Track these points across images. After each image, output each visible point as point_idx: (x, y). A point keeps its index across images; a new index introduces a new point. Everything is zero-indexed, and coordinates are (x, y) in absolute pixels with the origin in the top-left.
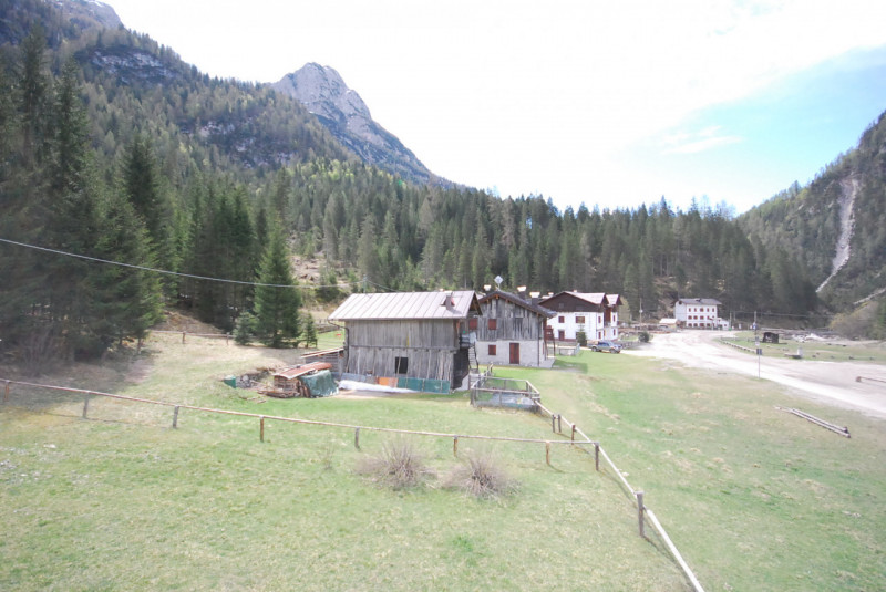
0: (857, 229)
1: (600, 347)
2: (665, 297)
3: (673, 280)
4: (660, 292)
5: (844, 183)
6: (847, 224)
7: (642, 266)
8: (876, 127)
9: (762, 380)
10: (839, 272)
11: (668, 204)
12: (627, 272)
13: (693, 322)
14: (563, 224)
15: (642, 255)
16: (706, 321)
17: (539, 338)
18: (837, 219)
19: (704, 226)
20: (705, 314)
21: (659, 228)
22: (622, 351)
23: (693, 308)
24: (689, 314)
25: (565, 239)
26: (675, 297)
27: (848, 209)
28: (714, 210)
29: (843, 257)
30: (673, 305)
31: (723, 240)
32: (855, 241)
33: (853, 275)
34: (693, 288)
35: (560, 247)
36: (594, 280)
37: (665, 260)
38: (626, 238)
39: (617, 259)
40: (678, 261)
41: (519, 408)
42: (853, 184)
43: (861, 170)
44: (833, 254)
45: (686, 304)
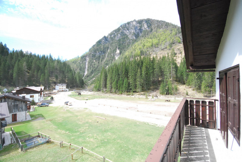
0: (88, 68)
2: (52, 83)
3: (54, 78)
5: (86, 58)
6: (87, 66)
7: (46, 74)
8: (91, 48)
10: (86, 76)
12: (42, 76)
13: (60, 90)
18: (85, 65)
26: (55, 83)
27: (87, 63)
29: (86, 73)
31: (67, 69)
32: (88, 70)
34: (60, 81)
37: (52, 73)
38: (41, 66)
40: (56, 73)
42: (88, 59)
43: (89, 56)
44: (84, 72)
45: (59, 85)
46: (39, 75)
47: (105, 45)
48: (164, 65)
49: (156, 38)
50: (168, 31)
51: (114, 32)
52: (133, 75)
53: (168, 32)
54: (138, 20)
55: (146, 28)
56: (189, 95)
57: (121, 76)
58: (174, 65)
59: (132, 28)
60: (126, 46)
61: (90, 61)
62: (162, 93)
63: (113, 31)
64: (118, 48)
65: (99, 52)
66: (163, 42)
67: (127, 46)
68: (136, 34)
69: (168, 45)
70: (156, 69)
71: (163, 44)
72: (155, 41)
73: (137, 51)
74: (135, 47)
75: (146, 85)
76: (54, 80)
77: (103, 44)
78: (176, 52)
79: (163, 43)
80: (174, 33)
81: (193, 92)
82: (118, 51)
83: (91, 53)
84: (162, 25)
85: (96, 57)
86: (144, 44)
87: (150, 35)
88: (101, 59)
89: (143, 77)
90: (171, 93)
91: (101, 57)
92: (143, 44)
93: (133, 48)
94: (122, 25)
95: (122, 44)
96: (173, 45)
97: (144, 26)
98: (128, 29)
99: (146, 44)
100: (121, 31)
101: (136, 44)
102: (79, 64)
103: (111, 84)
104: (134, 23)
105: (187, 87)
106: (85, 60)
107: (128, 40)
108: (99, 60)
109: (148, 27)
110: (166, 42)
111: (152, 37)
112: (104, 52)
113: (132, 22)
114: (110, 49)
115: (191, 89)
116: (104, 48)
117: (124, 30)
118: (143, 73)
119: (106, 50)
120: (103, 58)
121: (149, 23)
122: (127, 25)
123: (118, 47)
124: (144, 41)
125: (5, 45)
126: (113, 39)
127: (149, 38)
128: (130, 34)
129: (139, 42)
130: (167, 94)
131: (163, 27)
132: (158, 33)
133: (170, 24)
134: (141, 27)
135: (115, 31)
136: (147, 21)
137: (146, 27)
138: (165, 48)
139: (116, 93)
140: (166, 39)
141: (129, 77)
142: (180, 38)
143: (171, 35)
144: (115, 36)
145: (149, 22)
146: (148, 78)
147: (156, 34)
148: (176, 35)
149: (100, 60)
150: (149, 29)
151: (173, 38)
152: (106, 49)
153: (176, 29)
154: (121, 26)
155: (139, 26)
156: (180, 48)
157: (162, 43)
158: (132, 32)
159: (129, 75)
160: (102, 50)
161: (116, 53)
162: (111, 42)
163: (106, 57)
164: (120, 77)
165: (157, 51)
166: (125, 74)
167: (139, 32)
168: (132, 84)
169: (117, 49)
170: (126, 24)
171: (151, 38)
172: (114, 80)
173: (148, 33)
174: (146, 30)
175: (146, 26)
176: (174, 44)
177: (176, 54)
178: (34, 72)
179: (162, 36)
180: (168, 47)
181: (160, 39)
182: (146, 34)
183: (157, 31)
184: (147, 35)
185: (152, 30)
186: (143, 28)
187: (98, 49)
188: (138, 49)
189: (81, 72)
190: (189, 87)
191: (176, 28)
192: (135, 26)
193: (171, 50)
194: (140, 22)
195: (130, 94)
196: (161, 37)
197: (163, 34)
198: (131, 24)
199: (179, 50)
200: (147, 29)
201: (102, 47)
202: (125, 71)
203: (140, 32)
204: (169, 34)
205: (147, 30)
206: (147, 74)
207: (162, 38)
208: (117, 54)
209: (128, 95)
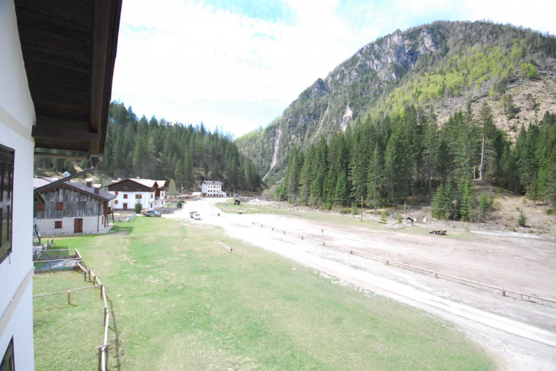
0: (279, 152)
1: (149, 214)
2: (198, 179)
3: (202, 170)
4: (195, 176)
5: (277, 130)
6: (276, 148)
7: (186, 162)
8: (288, 109)
9: (219, 228)
10: (273, 170)
11: (204, 127)
12: (178, 164)
13: (210, 193)
14: (138, 127)
15: (186, 155)
16: (216, 193)
17: (99, 215)
18: (273, 146)
19: (219, 142)
20: (216, 189)
21: (197, 140)
22: (163, 215)
23: (210, 186)
24: (208, 189)
25: (138, 138)
26: (203, 179)
27: (278, 142)
28: (225, 135)
29: (274, 163)
30: (201, 184)
32: (279, 157)
33: (277, 171)
34: (212, 175)
35: (134, 143)
36: (157, 167)
38: (179, 144)
39: (172, 156)
40: (205, 160)
41: (64, 269)
42: (280, 132)
43: (282, 126)
44: (271, 161)
45: (207, 184)
46: (173, 161)
47: (319, 99)
48: (456, 137)
49: (458, 70)
50: (498, 48)
51: (343, 68)
52: (360, 163)
53: (498, 51)
54: (408, 31)
55: (430, 47)
56: (529, 227)
57: (332, 167)
58: (490, 138)
59: (389, 52)
60: (369, 98)
61: (284, 136)
62: (439, 215)
63: (341, 65)
64: (350, 106)
65: (304, 117)
66: (477, 79)
67: (372, 99)
68: (400, 66)
69: (491, 87)
70: (427, 149)
71: (477, 86)
72: (452, 79)
73: (395, 108)
74: (393, 100)
75: (395, 190)
76: (203, 173)
77: (315, 97)
78: (517, 104)
79: (476, 82)
80: (516, 50)
81: (546, 217)
82: (349, 113)
83: (287, 120)
84: (480, 34)
85: (297, 128)
86: (419, 89)
87: (441, 65)
88: (308, 131)
89: (386, 170)
90: (465, 215)
91: (309, 126)
92: (414, 91)
93: (388, 101)
94: (363, 49)
95: (361, 94)
96: (510, 86)
97: (423, 43)
98: (378, 58)
99: (423, 90)
100: (358, 64)
101: (397, 90)
102: (261, 144)
103: (309, 183)
104: (396, 39)
105: (530, 202)
106: (275, 134)
107: (375, 83)
108: (305, 133)
109: (436, 44)
110: (489, 78)
111: (445, 68)
112: (316, 117)
113: (390, 36)
114: (331, 107)
115: (539, 210)
116: (317, 107)
117: (368, 59)
118: (388, 159)
119: (319, 112)
120: (313, 130)
121: (440, 33)
122: (376, 47)
123: (348, 103)
124: (419, 81)
125: (130, 108)
126: (339, 84)
127: (435, 73)
128: (383, 68)
129: (405, 87)
130: (451, 218)
131: (484, 38)
132: (464, 58)
133: (504, 29)
134: (415, 46)
135: (345, 64)
136: (432, 30)
137: (430, 44)
138: (482, 97)
139: (316, 205)
140: (489, 70)
141: (351, 169)
142: (536, 65)
143: (506, 58)
144: (342, 79)
145: (439, 31)
146: (400, 173)
147: (459, 61)
148: (523, 56)
149: (307, 134)
150: (437, 48)
151: (511, 66)
152: (321, 109)
153: (522, 41)
154: (361, 52)
155: (410, 45)
156: (533, 94)
157: (474, 84)
158: (389, 62)
159: (352, 163)
160: (311, 112)
161: (344, 116)
162: (334, 91)
163: (320, 127)
164: (328, 169)
165: (456, 104)
166: (341, 162)
167: (409, 60)
168: (357, 186)
169: (348, 107)
170: (372, 45)
171: (441, 73)
172: (316, 175)
173: (434, 59)
174: (429, 52)
175: (431, 41)
176: (512, 82)
177: (517, 111)
178: (167, 156)
179: (476, 63)
180: (491, 93)
181: (469, 73)
182: (429, 63)
183: (463, 52)
184: (432, 65)
185: (447, 50)
186: (421, 49)
187: (302, 109)
188: (400, 104)
189: (263, 160)
190: (537, 202)
191: (524, 37)
192: (397, 45)
193: (502, 101)
194: (413, 34)
195: (350, 212)
196: (474, 68)
197: (480, 58)
198: (386, 44)
199: (528, 99)
200: (433, 49)
201: (312, 105)
202: (343, 155)
203: (412, 60)
204: (500, 55)
205: (432, 52)
206: (397, 161)
207: (476, 70)
208: (346, 118)
209: (345, 212)
